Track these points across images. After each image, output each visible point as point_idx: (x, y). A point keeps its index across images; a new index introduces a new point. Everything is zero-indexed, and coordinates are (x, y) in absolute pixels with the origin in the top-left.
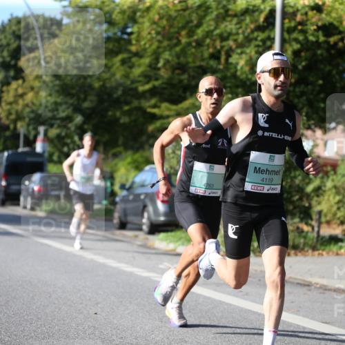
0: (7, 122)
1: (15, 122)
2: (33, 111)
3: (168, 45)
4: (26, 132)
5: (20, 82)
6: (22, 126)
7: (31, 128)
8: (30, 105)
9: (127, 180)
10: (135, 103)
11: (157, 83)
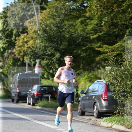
0: (19, 57)
1: (23, 57)
2: (32, 51)
3: (107, 13)
4: (29, 62)
5: (26, 34)
6: (27, 59)
7: (32, 60)
8: (31, 47)
9: (85, 88)
10: (89, 45)
11: (100, 34)
